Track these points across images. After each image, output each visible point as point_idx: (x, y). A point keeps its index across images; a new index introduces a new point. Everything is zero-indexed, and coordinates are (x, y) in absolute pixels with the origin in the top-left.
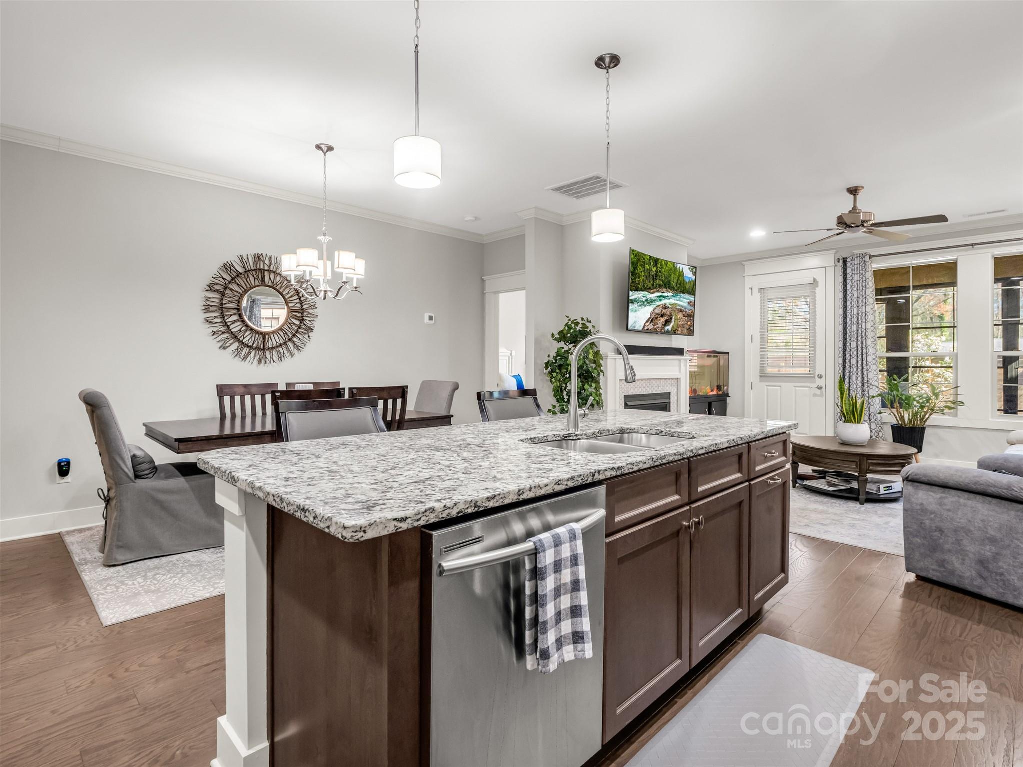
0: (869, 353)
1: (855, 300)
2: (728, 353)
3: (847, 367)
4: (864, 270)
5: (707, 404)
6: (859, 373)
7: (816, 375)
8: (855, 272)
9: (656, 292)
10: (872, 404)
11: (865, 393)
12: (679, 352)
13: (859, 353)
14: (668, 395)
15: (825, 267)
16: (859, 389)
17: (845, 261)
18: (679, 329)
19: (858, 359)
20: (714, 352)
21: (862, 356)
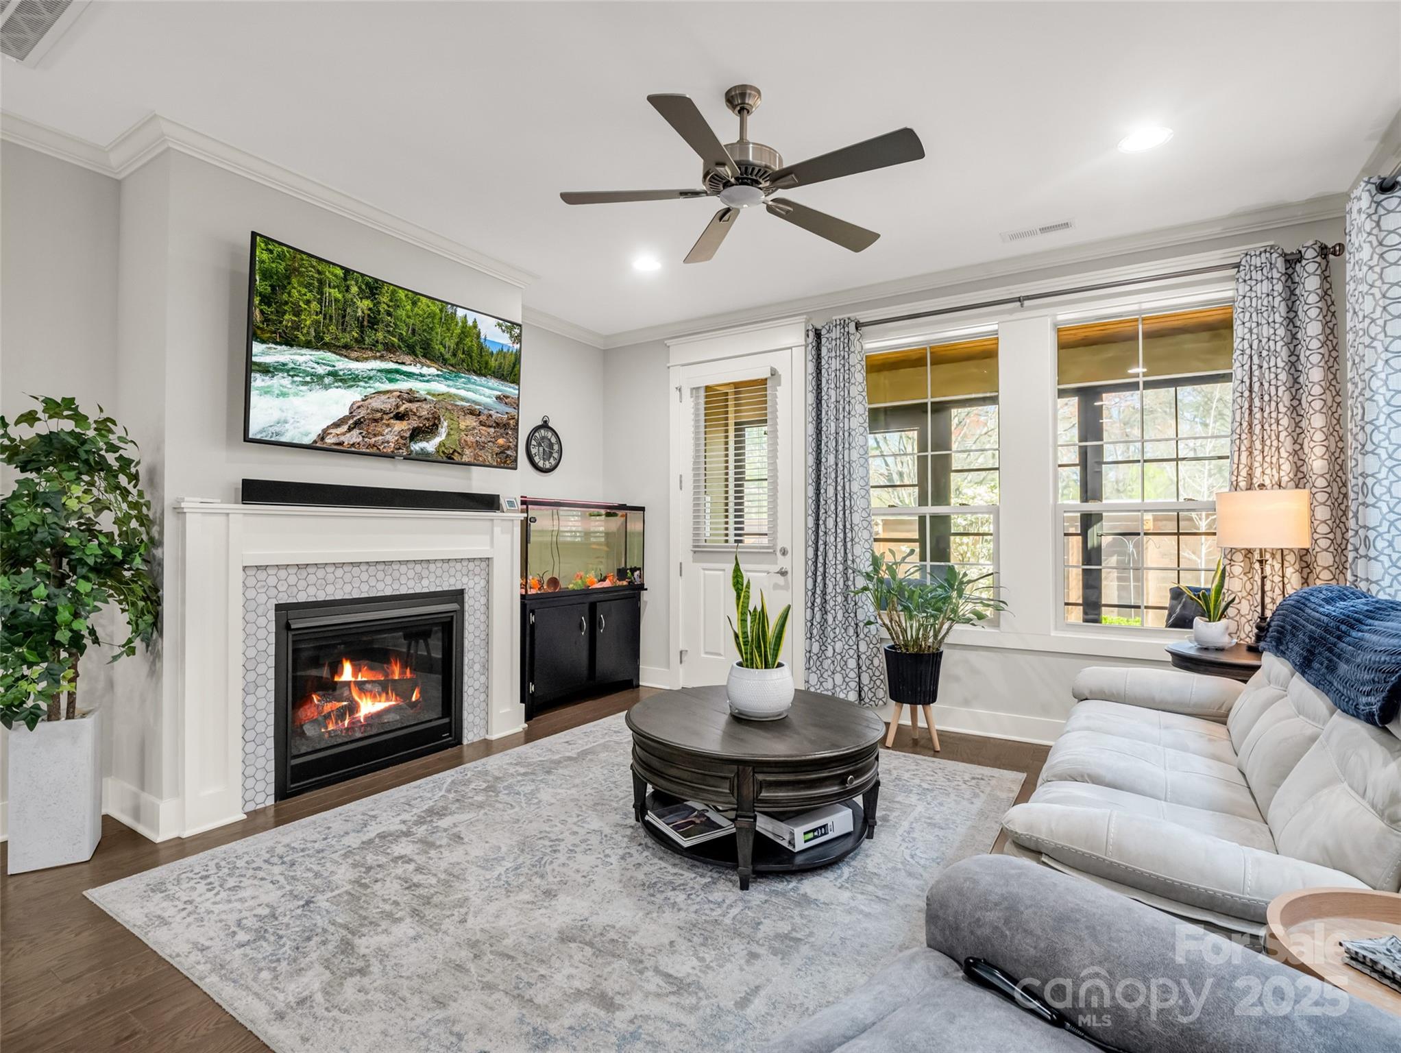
0: (855, 508)
1: (833, 406)
2: (642, 509)
3: (821, 534)
4: (847, 349)
5: (586, 607)
6: (840, 545)
7: (778, 548)
8: (833, 354)
9: (375, 358)
10: (860, 604)
11: (850, 583)
12: (489, 503)
13: (840, 508)
14: (458, 596)
15: (791, 348)
16: (839, 576)
17: (818, 335)
18: (467, 451)
19: (839, 520)
20: (623, 507)
21: (844, 513)
